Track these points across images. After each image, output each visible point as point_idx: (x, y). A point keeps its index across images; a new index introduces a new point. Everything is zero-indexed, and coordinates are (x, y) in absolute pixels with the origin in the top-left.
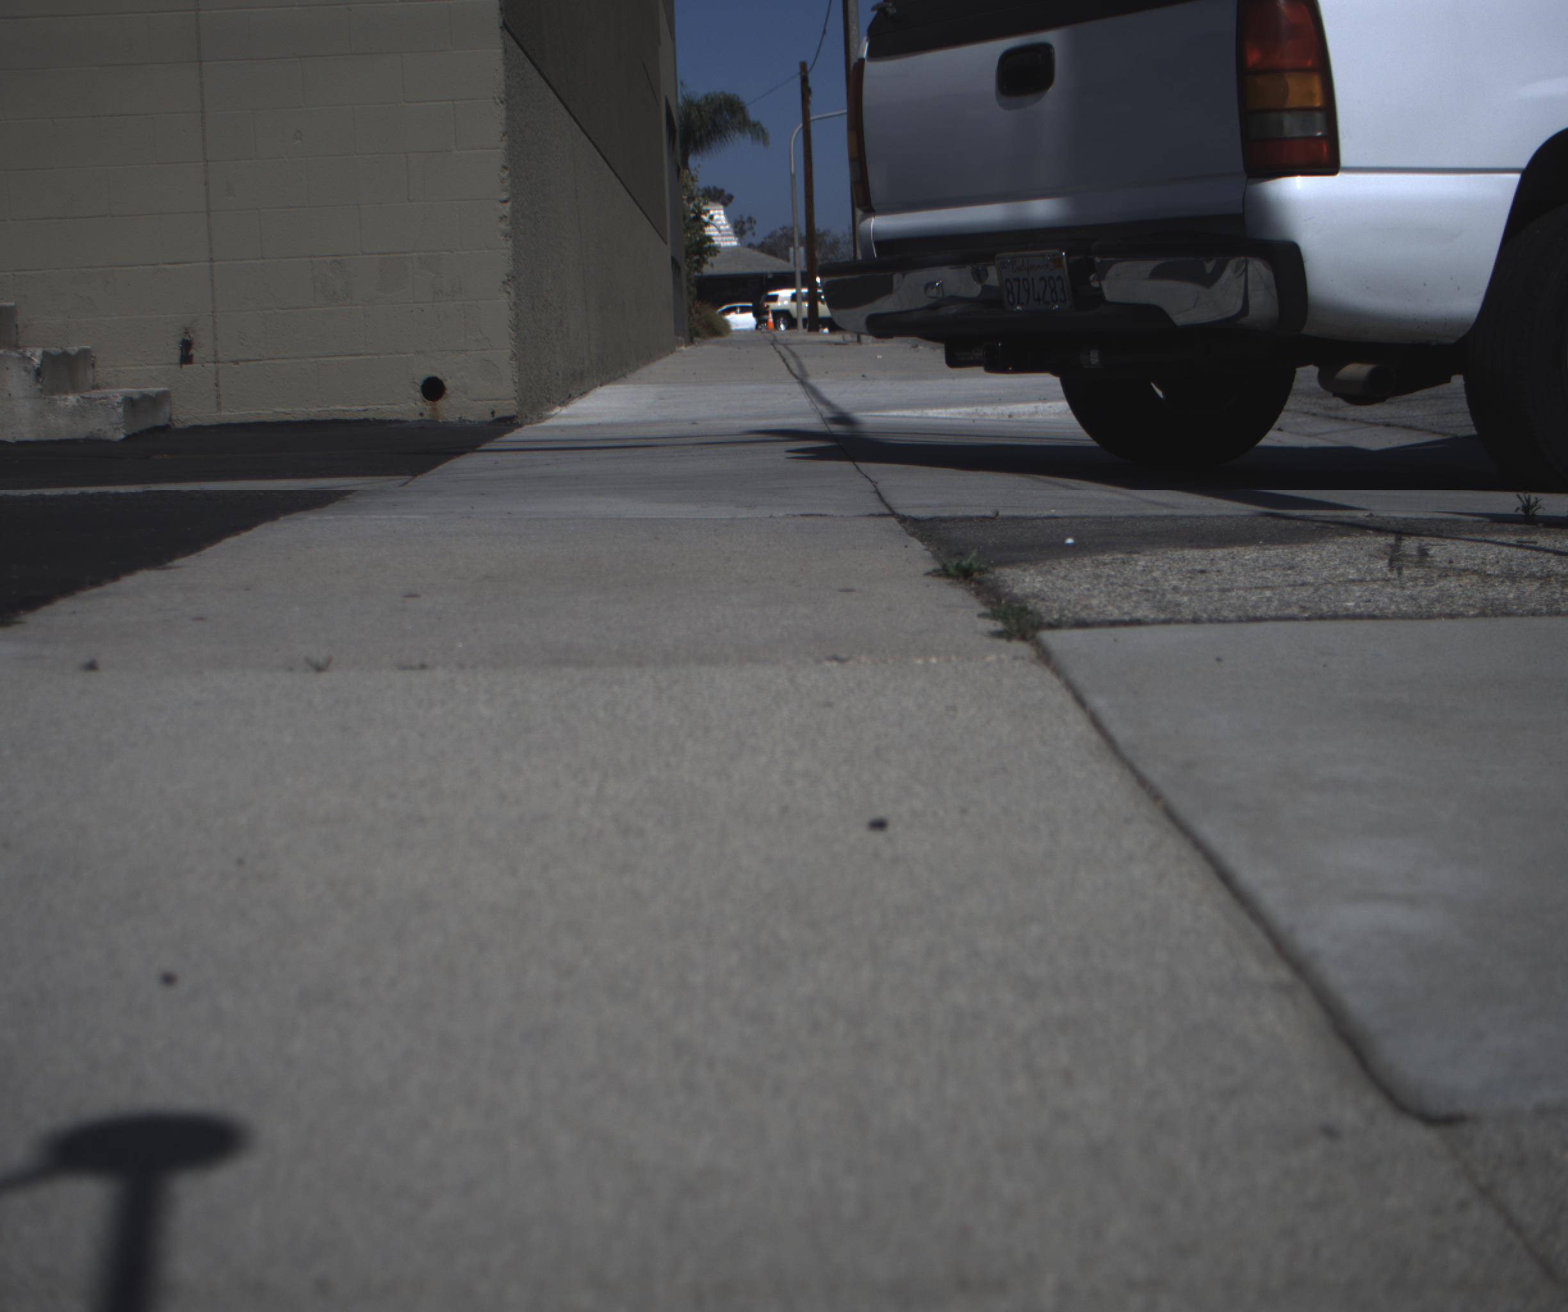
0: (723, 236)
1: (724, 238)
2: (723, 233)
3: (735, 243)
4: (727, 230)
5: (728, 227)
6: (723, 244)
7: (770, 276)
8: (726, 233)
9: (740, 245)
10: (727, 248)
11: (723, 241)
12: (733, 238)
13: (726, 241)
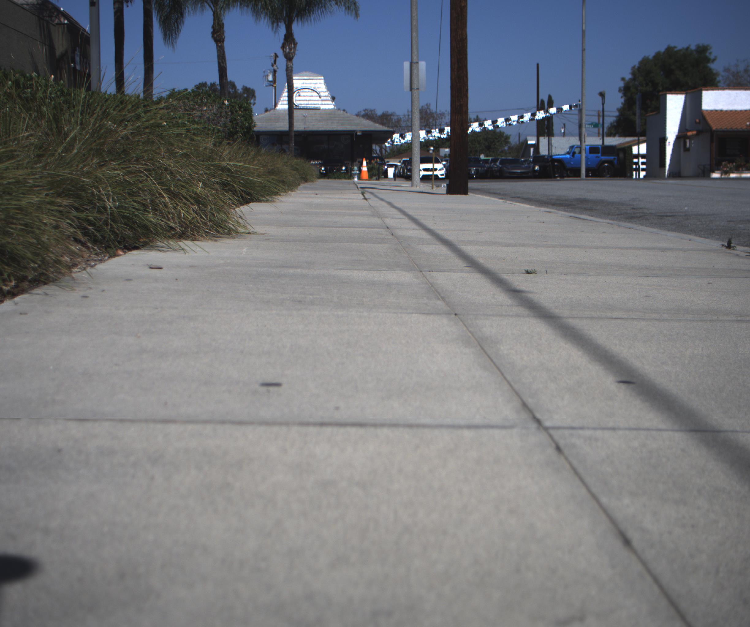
0: (322, 100)
1: (324, 102)
2: (322, 98)
3: (331, 107)
4: (326, 96)
5: (327, 94)
6: (322, 107)
7: (359, 134)
8: (325, 98)
9: (335, 108)
10: (325, 110)
11: (322, 104)
12: (330, 102)
13: (325, 104)
